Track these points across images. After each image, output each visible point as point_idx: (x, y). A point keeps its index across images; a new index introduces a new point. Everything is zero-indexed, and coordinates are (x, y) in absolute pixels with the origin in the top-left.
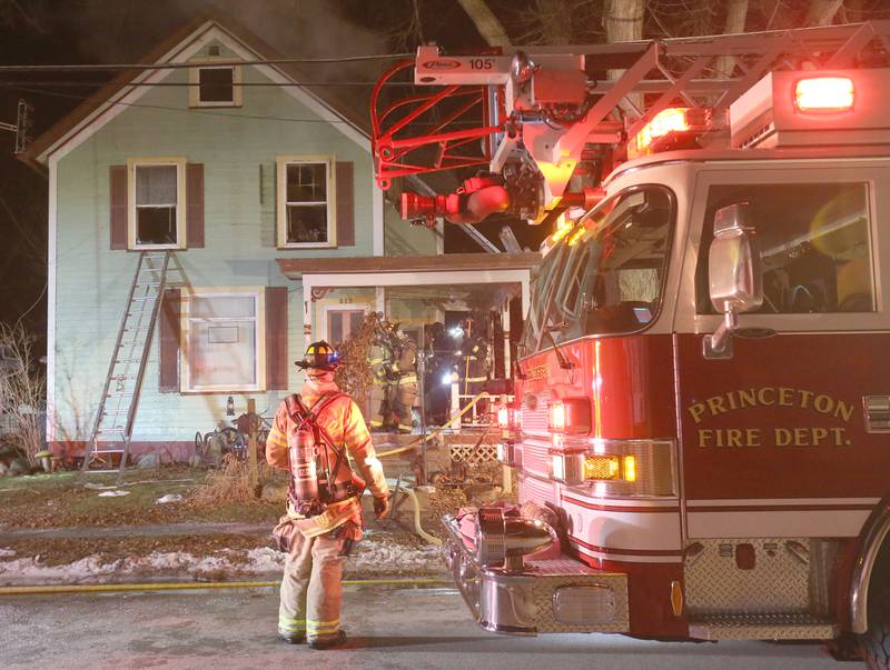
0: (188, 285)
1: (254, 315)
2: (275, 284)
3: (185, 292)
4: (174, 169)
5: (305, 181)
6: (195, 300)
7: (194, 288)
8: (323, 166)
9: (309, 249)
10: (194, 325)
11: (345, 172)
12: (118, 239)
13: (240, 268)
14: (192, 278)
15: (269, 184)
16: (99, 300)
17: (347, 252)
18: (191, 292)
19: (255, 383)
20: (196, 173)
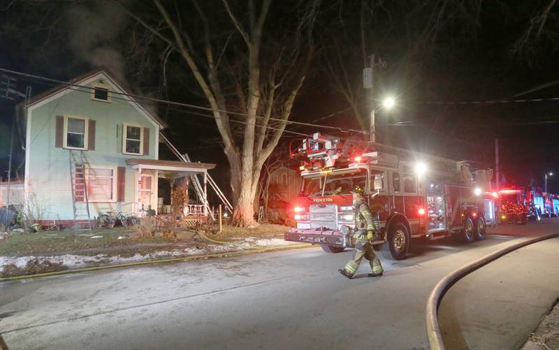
0: (88, 163)
1: (112, 175)
2: (121, 166)
3: (86, 166)
4: (84, 121)
5: (133, 132)
6: (90, 169)
7: (91, 165)
8: (139, 129)
9: (133, 155)
10: (89, 178)
11: (147, 131)
12: (59, 144)
13: (108, 159)
14: (89, 161)
15: (120, 132)
16: (50, 166)
17: (146, 157)
18: (89, 166)
19: (112, 198)
20: (92, 124)
